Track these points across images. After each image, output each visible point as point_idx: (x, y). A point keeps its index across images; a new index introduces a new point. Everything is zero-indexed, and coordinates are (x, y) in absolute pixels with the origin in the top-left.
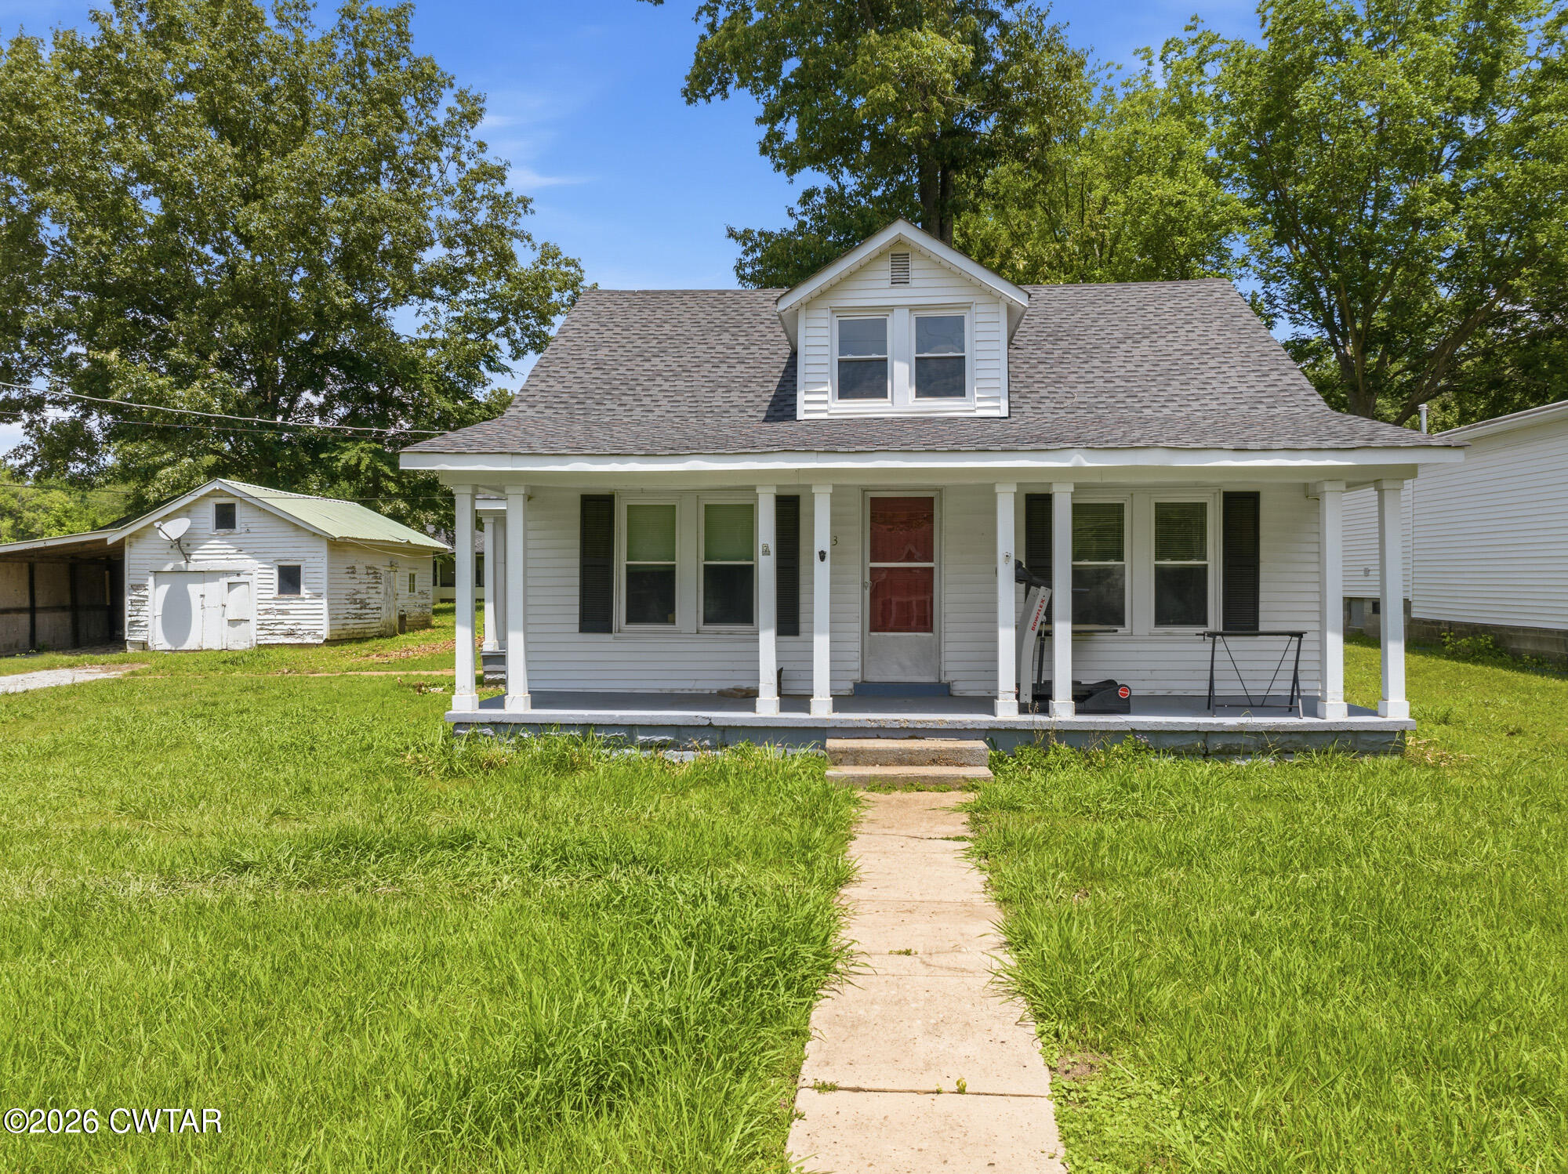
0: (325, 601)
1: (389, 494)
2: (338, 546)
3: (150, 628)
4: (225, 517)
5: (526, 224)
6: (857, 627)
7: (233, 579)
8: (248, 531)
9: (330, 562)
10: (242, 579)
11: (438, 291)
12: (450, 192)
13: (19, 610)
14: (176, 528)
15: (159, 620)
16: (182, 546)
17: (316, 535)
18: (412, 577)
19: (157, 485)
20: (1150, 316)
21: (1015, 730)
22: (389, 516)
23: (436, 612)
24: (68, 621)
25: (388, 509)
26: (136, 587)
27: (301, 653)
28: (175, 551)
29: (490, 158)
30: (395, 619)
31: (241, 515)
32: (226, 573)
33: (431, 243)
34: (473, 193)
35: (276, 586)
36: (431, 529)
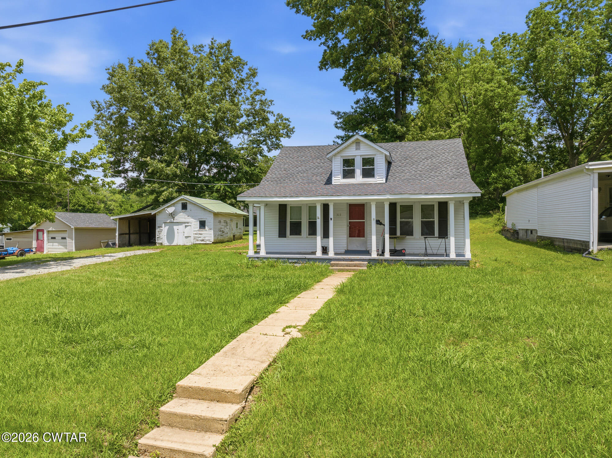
0: (212, 231)
1: (229, 197)
2: (216, 214)
3: (163, 239)
4: (184, 207)
5: (271, 109)
6: (346, 236)
7: (186, 224)
8: (191, 210)
9: (214, 219)
10: (189, 224)
11: (244, 131)
12: (248, 99)
13: (126, 234)
14: (171, 210)
15: (166, 236)
16: (172, 215)
17: (210, 211)
18: (237, 224)
19: (162, 197)
20: (434, 151)
21: (375, 260)
22: (229, 204)
23: (244, 235)
24: (138, 237)
25: (229, 202)
26: (159, 227)
27: (206, 246)
28: (170, 216)
29: (260, 88)
30: (232, 236)
31: (189, 206)
32: (185, 223)
33: (242, 117)
34: (255, 99)
35: (198, 227)
36: (242, 208)
